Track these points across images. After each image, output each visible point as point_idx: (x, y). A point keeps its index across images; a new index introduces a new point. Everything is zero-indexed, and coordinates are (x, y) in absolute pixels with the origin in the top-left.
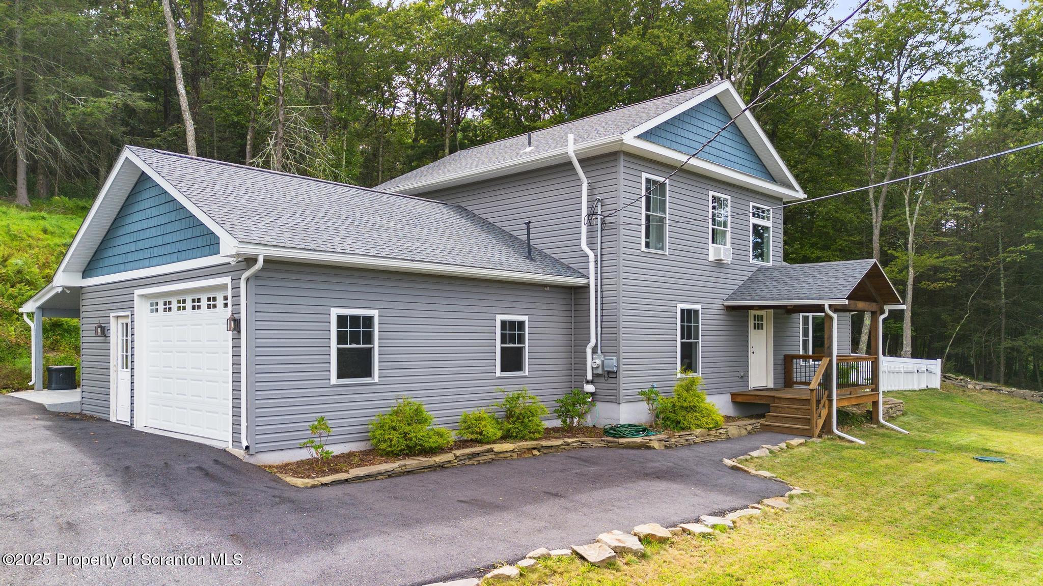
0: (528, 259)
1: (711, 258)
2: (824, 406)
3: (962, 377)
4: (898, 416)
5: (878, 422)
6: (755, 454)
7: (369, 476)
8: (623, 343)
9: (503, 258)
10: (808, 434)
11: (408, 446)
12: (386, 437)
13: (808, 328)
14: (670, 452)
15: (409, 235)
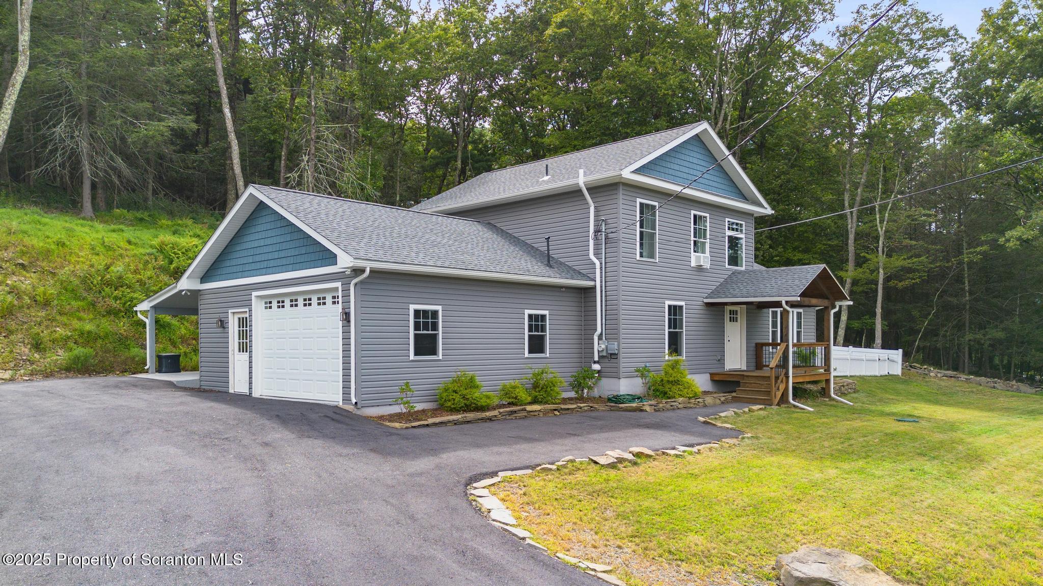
0: (547, 265)
1: (693, 264)
2: (782, 381)
3: (925, 367)
4: (850, 393)
5: (829, 396)
6: (722, 414)
7: (441, 423)
8: (622, 331)
9: (529, 266)
10: (768, 403)
11: (465, 404)
12: (451, 397)
13: (777, 321)
14: (658, 413)
15: (459, 249)
